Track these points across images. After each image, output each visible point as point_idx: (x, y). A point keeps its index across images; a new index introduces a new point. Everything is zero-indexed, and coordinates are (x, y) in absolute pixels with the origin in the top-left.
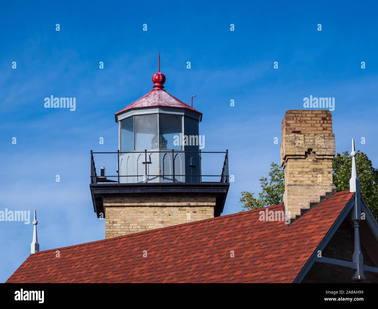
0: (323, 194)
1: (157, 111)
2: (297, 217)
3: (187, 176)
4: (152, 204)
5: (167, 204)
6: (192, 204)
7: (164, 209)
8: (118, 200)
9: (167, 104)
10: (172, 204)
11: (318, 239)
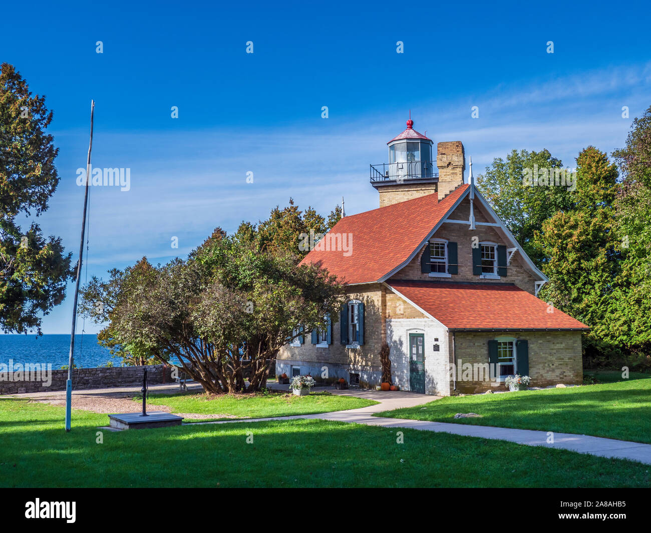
0: (457, 186)
1: (405, 141)
2: (443, 198)
3: (422, 174)
4: (402, 190)
5: (410, 190)
6: (423, 189)
7: (409, 192)
8: (385, 189)
9: (411, 137)
10: (413, 189)
11: (446, 210)
